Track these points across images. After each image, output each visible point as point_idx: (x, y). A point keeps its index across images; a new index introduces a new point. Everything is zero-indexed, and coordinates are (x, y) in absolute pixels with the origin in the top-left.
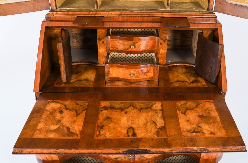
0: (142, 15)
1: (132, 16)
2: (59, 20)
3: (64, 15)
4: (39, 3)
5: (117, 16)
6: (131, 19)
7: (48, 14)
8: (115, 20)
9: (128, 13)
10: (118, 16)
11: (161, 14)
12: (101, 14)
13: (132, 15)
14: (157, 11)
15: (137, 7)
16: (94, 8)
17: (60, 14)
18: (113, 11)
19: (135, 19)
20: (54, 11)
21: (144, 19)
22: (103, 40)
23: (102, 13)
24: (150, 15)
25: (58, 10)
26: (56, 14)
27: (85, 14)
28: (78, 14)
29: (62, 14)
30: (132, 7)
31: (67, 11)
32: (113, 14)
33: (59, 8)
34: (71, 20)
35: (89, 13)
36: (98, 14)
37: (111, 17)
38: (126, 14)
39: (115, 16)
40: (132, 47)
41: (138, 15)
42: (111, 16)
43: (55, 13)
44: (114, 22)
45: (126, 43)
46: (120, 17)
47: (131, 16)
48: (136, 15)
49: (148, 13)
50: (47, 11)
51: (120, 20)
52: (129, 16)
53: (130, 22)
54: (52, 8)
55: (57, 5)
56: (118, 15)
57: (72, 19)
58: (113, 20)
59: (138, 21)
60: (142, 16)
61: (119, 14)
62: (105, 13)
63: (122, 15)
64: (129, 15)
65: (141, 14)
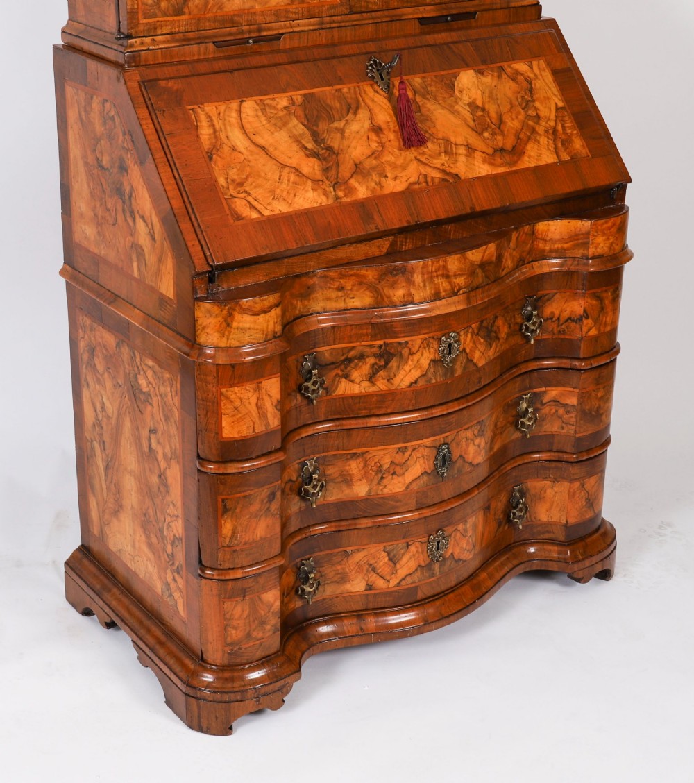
0: (373, 18)
1: (351, 25)
5: (315, 30)
6: (349, 34)
7: (131, 46)
9: (340, 19)
12: (273, 29)
13: (349, 23)
26: (152, 45)
34: (196, 58)
39: (310, 30)
41: (363, 20)
42: (301, 31)
48: (360, 20)
56: (317, 27)
57: (200, 54)
60: (376, 21)
61: (319, 24)
63: (328, 26)
64: (343, 24)
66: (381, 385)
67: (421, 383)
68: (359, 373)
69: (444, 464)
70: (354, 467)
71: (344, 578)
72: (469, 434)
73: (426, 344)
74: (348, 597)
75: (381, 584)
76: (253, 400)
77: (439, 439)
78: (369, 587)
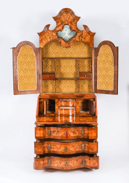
4: (37, 91)
21: (71, 96)
22: (57, 103)
24: (73, 94)
36: (56, 94)
40: (67, 104)
43: (42, 94)
45: (65, 103)
50: (39, 94)
62: (58, 94)
66: (57, 135)
67: (62, 136)
68: (55, 133)
69: (66, 149)
70: (55, 147)
71: (54, 164)
72: (71, 146)
73: (63, 131)
74: (55, 166)
75: (59, 166)
76: (39, 132)
77: (65, 146)
78: (57, 166)
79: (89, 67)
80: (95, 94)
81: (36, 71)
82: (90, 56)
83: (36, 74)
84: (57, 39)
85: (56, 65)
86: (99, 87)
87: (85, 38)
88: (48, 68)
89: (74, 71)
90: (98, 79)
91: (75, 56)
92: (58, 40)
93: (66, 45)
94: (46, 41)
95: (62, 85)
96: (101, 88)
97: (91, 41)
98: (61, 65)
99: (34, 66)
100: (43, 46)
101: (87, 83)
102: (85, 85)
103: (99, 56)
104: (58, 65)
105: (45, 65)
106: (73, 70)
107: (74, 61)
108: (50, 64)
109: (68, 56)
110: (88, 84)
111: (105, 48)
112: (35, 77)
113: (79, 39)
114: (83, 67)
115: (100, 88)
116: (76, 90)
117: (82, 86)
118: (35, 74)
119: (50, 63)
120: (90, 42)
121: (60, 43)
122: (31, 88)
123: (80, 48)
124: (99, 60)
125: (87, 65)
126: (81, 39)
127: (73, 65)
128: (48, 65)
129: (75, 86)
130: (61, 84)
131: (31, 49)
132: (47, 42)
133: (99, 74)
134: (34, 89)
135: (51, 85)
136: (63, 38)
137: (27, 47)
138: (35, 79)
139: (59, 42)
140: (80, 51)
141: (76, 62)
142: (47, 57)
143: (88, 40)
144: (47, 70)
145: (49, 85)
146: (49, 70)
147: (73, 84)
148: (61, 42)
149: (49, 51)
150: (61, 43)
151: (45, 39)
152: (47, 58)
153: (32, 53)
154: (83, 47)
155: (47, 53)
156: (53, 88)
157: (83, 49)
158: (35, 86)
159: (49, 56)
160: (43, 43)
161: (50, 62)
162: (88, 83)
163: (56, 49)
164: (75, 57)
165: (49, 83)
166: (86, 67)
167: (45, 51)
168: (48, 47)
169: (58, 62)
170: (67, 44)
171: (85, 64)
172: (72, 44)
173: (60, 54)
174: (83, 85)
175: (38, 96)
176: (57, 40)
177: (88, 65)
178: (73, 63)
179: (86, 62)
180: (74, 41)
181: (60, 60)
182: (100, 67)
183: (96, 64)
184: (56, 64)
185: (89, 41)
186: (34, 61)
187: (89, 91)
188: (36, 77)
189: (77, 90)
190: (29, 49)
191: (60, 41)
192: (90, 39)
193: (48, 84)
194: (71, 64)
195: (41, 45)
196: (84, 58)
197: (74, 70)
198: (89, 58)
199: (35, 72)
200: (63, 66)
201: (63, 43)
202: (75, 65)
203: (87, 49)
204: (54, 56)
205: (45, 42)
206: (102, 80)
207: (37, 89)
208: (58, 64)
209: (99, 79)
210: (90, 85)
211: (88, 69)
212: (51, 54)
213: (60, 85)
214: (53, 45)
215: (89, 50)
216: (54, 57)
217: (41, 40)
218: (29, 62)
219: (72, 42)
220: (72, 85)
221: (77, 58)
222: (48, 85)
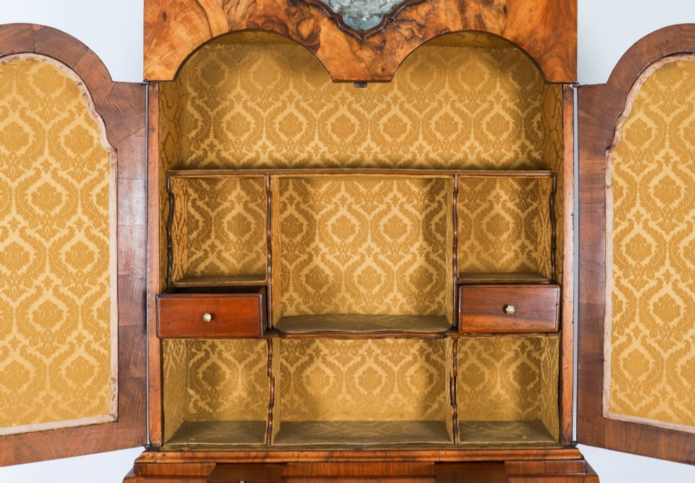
0: (385, 457)
1: (360, 462)
2: (168, 474)
3: (182, 461)
4: (120, 430)
5: (320, 462)
6: (356, 469)
7: (142, 457)
8: (314, 474)
9: (350, 454)
10: (324, 462)
11: (435, 454)
12: (278, 457)
13: (358, 460)
14: (427, 447)
15: (374, 439)
16: (261, 440)
17: (173, 458)
18: (312, 449)
19: (367, 470)
20: (158, 450)
21: (391, 470)
23: (282, 454)
24: (408, 457)
25: (166, 447)
26: (161, 459)
27: (237, 458)
28: (221, 458)
29: (177, 458)
30: (361, 439)
31: (192, 449)
32: (311, 457)
33: (170, 441)
34: (199, 474)
35: (248, 455)
36: (271, 457)
37: (306, 464)
38: (344, 457)
39: (315, 462)
41: (375, 457)
42: (306, 462)
43: (159, 455)
44: (312, 477)
46: (329, 464)
47: (357, 462)
48: (371, 457)
49: (403, 454)
50: (139, 451)
51: (329, 473)
52: (353, 462)
53: (354, 477)
54: (153, 442)
55: (165, 436)
56: (322, 460)
57: (202, 471)
58: (309, 474)
59: (376, 474)
60: (386, 460)
61: (326, 457)
62: (290, 453)
63: (334, 460)
64: (351, 460)
65: (383, 454)
79: (527, 237)
80: (579, 446)
81: (112, 272)
82: (536, 155)
83: (112, 293)
84: (282, 16)
85: (277, 219)
86: (621, 396)
87: (505, 9)
88: (217, 243)
89: (416, 266)
90: (614, 339)
91: (420, 148)
92: (295, 19)
93: (360, 60)
94: (193, 30)
95: (323, 367)
96: (636, 409)
97: (555, 29)
98: (317, 217)
99: (95, 232)
100: (168, 66)
101: (511, 354)
102: (498, 365)
103: (625, 154)
104: (297, 215)
105: (197, 216)
106: (408, 257)
107: (414, 189)
108: (234, 213)
109: (369, 150)
110: (518, 362)
111: (678, 85)
112: (104, 314)
113: (464, 20)
114: (482, 239)
115: (627, 410)
116: (427, 408)
117: (475, 378)
118: (103, 288)
119: (234, 201)
120: (545, 41)
121: (311, 43)
122: (64, 406)
123: (456, 92)
124: (622, 182)
125: (508, 218)
126: (479, 17)
127: (406, 220)
128: (221, 215)
129: (422, 379)
130: (318, 362)
131: (73, 89)
132: (204, 36)
133: (621, 297)
134: (91, 413)
135: (240, 367)
136: (336, 9)
137: (34, 69)
138: (100, 333)
139: (299, 34)
140: (463, 115)
141: (432, 195)
142: (212, 157)
143: (529, 26)
144: (212, 258)
145: (223, 367)
146: (225, 255)
147: (409, 358)
148: (314, 35)
149: (228, 117)
150: (317, 47)
151: (193, 14)
152: (211, 166)
153: (80, 121)
154: (479, 88)
155: (211, 125)
156: (252, 392)
157: (484, 101)
158: (100, 388)
159: (224, 154)
160: (172, 47)
161: (232, 196)
162: (517, 356)
163: (283, 97)
164: (421, 159)
165: (226, 355)
166: (505, 236)
167: (197, 115)
168: (221, 84)
169: (291, 199)
170: (367, 54)
171: (498, 209)
172: (401, 53)
173: (308, 138)
174: (483, 368)
175: (129, 466)
176: (283, 24)
177: (516, 217)
178: (408, 207)
179: (505, 197)
180: (421, 27)
181: (307, 180)
182: (627, 240)
183: (593, 211)
184: (276, 208)
185: (541, 33)
186: (98, 189)
187: (524, 414)
188: (108, 321)
189: (436, 406)
190: (58, 93)
191: (305, 30)
192: (544, 19)
193: (214, 358)
194: (389, 209)
195: (155, 59)
196: (489, 168)
197: (413, 257)
198: (523, 167)
199: (102, 280)
200: (330, 228)
201: (332, 44)
202: (421, 217)
203: (510, 105)
204: (262, 150)
205: (185, 38)
206: (649, 348)
207: (114, 411)
208: (291, 210)
209: (623, 339)
210: (534, 368)
211: (515, 247)
212: (245, 136)
213: (308, 372)
214: (255, 67)
215: (523, 105)
216: (264, 158)
217: (154, 18)
218: (47, 197)
219: (408, 40)
220: (396, 369)
221: (438, 167)
222: (214, 367)
